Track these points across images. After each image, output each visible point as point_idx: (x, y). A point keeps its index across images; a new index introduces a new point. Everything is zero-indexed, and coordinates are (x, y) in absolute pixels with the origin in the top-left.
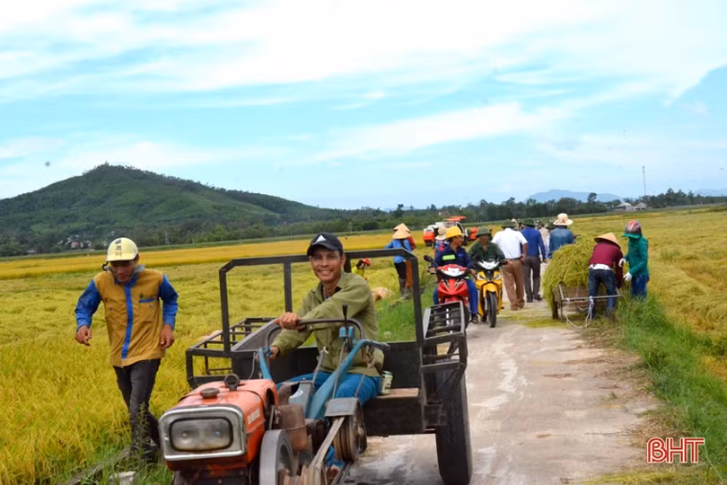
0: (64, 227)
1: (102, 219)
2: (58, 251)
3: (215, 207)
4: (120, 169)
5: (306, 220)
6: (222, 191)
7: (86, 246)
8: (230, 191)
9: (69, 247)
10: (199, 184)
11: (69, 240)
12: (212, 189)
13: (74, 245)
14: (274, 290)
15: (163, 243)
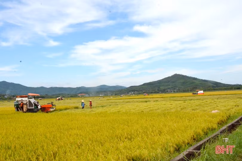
0: (167, 87)
1: (175, 86)
2: (166, 92)
3: (200, 83)
4: (179, 75)
5: (222, 86)
6: (202, 80)
7: (171, 91)
8: (204, 80)
9: (168, 92)
10: (197, 78)
11: (168, 90)
12: (200, 79)
13: (169, 91)
14: (222, 102)
15: (189, 91)
